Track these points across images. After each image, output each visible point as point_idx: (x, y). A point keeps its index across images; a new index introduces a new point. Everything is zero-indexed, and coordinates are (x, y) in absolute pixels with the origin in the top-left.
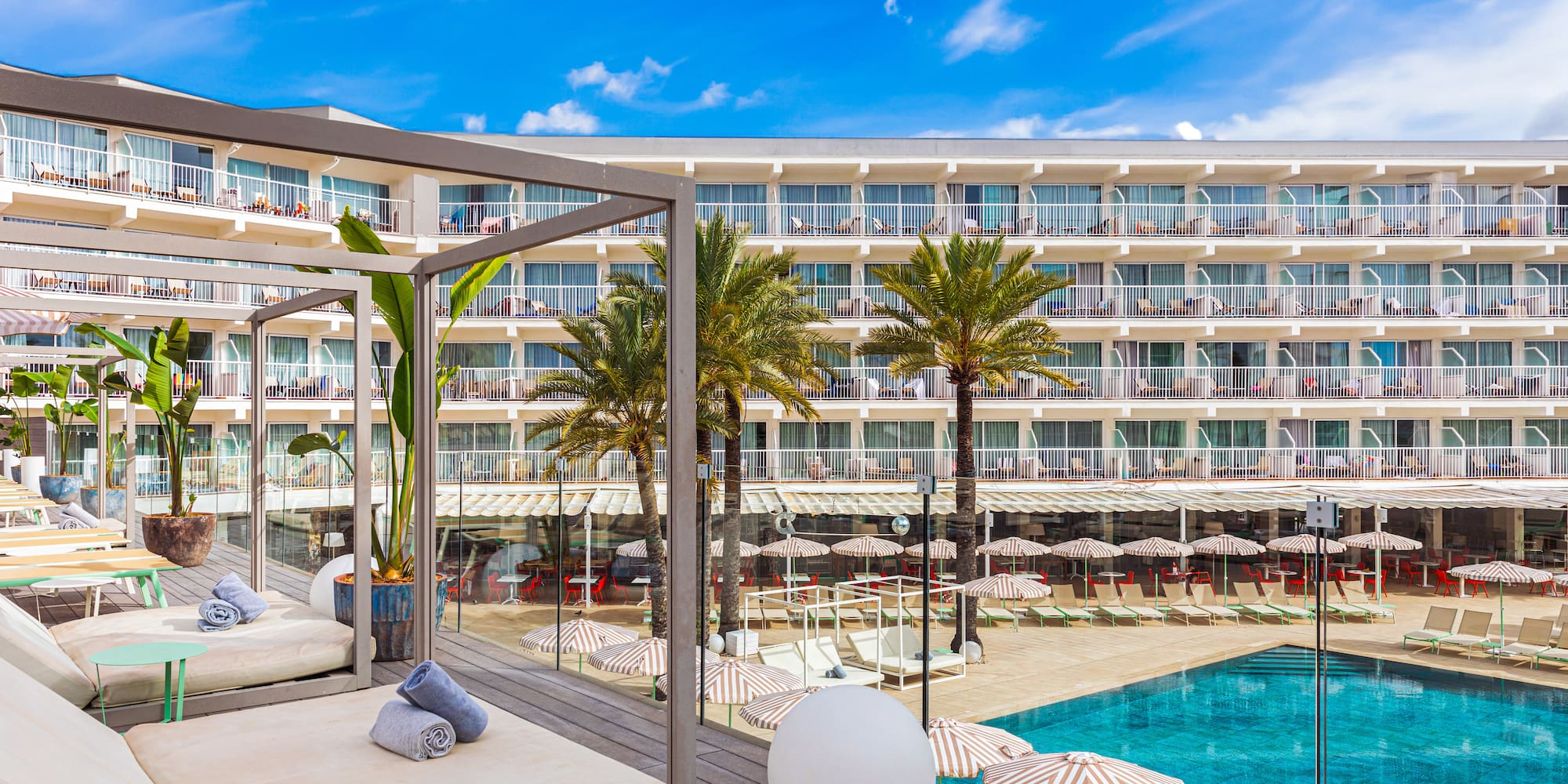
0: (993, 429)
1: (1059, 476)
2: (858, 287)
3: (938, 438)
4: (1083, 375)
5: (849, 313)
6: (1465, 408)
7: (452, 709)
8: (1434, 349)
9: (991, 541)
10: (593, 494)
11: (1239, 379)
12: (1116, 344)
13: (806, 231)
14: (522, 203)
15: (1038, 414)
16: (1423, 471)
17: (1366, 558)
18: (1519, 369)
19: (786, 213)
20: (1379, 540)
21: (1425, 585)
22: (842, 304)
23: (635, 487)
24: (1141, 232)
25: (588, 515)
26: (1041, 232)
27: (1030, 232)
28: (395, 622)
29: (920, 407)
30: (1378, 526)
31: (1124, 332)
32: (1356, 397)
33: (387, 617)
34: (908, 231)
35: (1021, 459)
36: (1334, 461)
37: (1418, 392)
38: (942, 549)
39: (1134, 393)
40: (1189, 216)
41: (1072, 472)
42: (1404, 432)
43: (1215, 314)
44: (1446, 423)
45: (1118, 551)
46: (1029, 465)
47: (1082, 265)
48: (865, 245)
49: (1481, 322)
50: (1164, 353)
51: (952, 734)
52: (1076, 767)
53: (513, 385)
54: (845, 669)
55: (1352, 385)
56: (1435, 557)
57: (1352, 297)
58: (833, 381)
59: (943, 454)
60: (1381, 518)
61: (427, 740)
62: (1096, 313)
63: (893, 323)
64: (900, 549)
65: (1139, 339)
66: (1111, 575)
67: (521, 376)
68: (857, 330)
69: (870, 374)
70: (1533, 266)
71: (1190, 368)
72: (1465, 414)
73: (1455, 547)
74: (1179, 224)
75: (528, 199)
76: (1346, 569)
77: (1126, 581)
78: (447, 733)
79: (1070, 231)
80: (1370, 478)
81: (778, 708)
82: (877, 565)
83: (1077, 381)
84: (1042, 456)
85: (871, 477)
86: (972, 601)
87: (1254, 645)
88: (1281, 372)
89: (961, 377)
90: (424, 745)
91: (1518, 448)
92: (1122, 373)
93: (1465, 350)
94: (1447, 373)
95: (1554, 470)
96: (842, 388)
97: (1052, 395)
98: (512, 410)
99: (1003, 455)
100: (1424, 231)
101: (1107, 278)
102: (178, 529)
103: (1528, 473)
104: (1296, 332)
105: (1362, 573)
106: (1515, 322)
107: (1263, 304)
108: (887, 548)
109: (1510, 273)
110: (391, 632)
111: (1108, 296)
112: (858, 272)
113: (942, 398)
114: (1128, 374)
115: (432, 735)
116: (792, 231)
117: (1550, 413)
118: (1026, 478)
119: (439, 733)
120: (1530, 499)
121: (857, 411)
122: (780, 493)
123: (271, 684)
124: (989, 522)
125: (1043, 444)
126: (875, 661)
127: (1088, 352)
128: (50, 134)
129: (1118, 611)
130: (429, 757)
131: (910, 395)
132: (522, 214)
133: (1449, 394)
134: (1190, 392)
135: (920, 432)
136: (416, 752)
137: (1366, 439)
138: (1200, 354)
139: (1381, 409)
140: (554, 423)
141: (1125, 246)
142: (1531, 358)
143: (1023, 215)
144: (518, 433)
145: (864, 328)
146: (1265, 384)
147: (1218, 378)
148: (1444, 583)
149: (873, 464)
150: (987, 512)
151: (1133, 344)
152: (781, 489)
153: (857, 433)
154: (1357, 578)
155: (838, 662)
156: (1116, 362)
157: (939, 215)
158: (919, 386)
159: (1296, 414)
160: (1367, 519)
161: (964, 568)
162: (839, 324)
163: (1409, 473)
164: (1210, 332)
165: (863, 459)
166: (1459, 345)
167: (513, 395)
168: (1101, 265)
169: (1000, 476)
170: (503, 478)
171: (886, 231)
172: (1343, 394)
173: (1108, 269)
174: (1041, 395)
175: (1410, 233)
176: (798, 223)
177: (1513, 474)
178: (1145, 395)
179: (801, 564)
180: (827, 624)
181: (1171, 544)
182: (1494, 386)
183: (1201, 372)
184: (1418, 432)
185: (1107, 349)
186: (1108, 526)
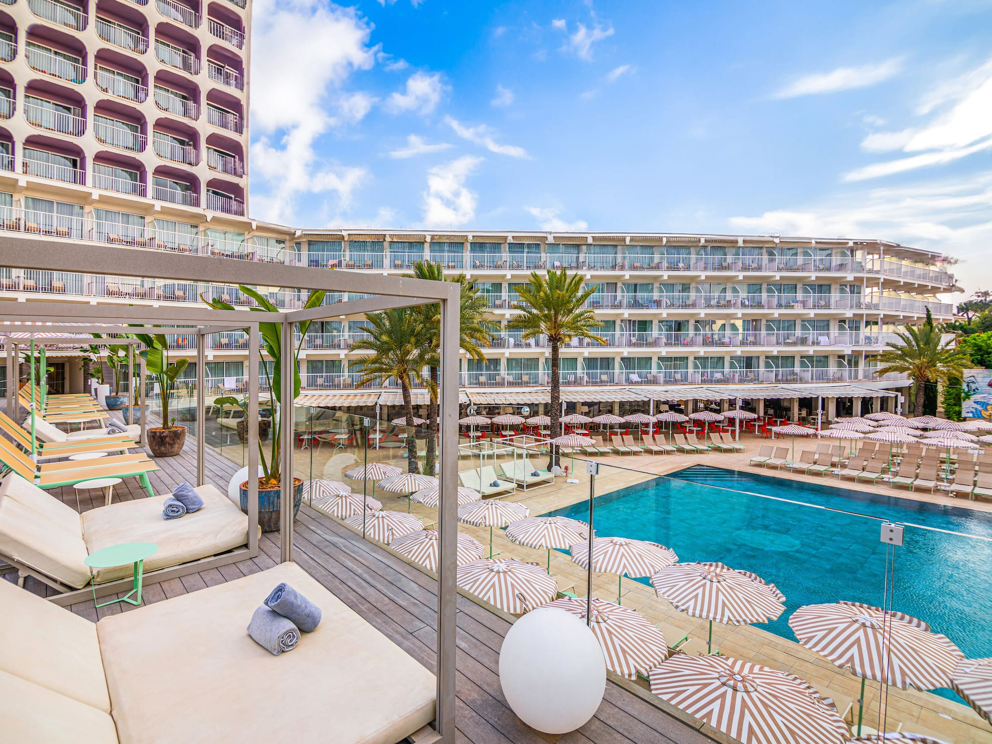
0: (566, 361)
1: (595, 384)
2: (505, 295)
3: (541, 366)
4: (607, 335)
5: (500, 307)
6: (775, 350)
7: (299, 615)
8: (762, 323)
9: (565, 415)
10: (380, 395)
11: (677, 338)
12: (622, 321)
13: (481, 266)
14: (348, 253)
15: (586, 355)
16: (756, 380)
17: (731, 421)
18: (799, 332)
19: (472, 258)
20: (739, 414)
21: (757, 433)
22: (498, 302)
23: (401, 391)
24: (634, 268)
25: (378, 405)
26: (590, 268)
27: (584, 268)
28: (274, 511)
29: (532, 351)
30: (738, 407)
31: (626, 316)
32: (728, 346)
33: (269, 508)
34: (528, 268)
35: (578, 375)
36: (718, 376)
37: (754, 344)
38: (542, 420)
39: (630, 344)
40: (656, 261)
41: (601, 382)
42: (749, 362)
43: (668, 307)
44: (767, 357)
45: (622, 420)
46: (581, 378)
47: (607, 283)
48: (509, 274)
49: (783, 311)
50: (644, 325)
51: (556, 527)
52: (617, 547)
53: (342, 342)
54: (499, 482)
55: (727, 340)
56: (760, 420)
57: (728, 299)
58: (493, 339)
59: (543, 373)
60: (739, 403)
61: (282, 641)
62: (614, 307)
63: (522, 312)
64: (523, 420)
65: (633, 319)
66: (619, 430)
67: (346, 337)
68: (504, 315)
69: (510, 336)
70: (806, 285)
71: (655, 332)
72: (775, 353)
73: (769, 415)
74: (652, 265)
75: (351, 251)
76: (723, 426)
77: (626, 434)
78: (294, 634)
79: (602, 267)
80: (734, 383)
81: (471, 512)
82: (514, 427)
83: (604, 339)
84: (588, 374)
85: (511, 384)
86: (557, 447)
87: (684, 465)
88: (696, 335)
89: (555, 340)
90: (280, 645)
91: (797, 369)
92: (625, 335)
93: (776, 324)
94: (768, 334)
95: (812, 379)
96: (497, 343)
97: (593, 345)
98: (342, 353)
99: (570, 374)
100: (759, 269)
101: (619, 290)
102: (165, 437)
103: (802, 381)
104: (702, 316)
105: (730, 428)
106: (798, 310)
107: (688, 302)
108: (517, 420)
109: (796, 288)
110: (271, 516)
111: (619, 298)
112: (505, 286)
113: (543, 347)
114: (628, 335)
115: (285, 637)
116: (475, 267)
117: (811, 353)
118: (580, 385)
119: (290, 635)
120: (803, 394)
121: (504, 354)
122: (468, 393)
123: (199, 560)
124: (564, 407)
125: (588, 368)
126: (513, 477)
127: (610, 324)
128: (117, 219)
129: (622, 449)
130: (283, 651)
131: (528, 345)
132: (348, 258)
133: (769, 345)
134: (655, 343)
135: (532, 363)
136: (275, 650)
137: (732, 366)
138: (660, 325)
139: (739, 351)
140: (362, 361)
141: (627, 274)
142: (804, 328)
143: (581, 260)
144: (345, 364)
145: (508, 314)
146: (688, 339)
147: (668, 337)
148: (765, 433)
149: (511, 379)
150: (563, 402)
151: (630, 321)
152: (469, 391)
153: (503, 363)
154: (727, 431)
155: (496, 479)
156: (622, 330)
157: (543, 260)
158: (532, 341)
159: (702, 354)
160: (732, 403)
161: (554, 430)
162: (497, 312)
163: (750, 381)
164: (665, 315)
165: (506, 376)
166: (773, 321)
167: (342, 347)
168: (616, 284)
169: (568, 384)
170: (337, 387)
171: (519, 267)
172: (723, 344)
173: (619, 285)
174: (588, 345)
175: (754, 270)
176: (478, 263)
177: (794, 381)
178: (634, 345)
179: (477, 428)
180: (490, 457)
181: (647, 416)
182: (788, 341)
183: (660, 334)
184: (754, 361)
185: (618, 323)
186: (616, 409)
